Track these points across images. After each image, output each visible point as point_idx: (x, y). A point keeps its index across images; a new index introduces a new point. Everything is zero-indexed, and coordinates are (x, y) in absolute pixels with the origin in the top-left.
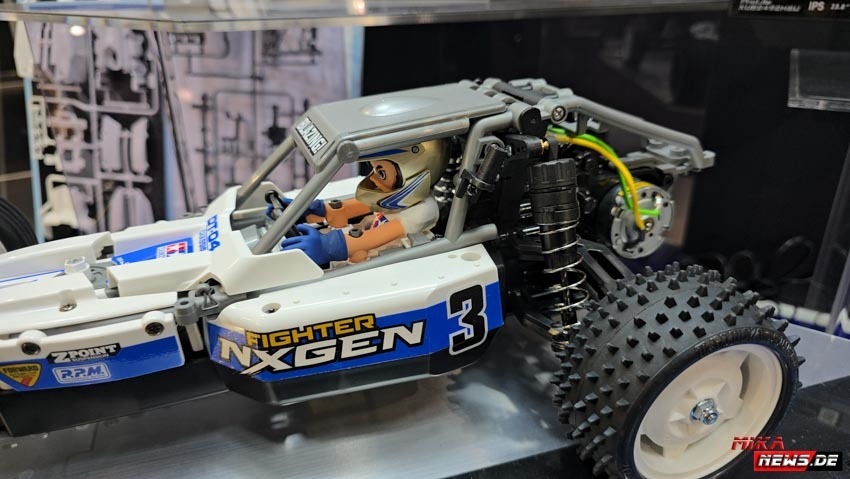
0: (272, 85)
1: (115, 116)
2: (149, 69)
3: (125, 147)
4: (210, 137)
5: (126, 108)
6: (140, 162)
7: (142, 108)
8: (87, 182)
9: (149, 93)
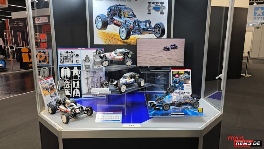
0: (95, 76)
1: (74, 81)
2: (79, 75)
3: (76, 85)
4: (88, 82)
5: (76, 80)
6: (78, 85)
7: (78, 79)
8: (70, 89)
9: (79, 77)
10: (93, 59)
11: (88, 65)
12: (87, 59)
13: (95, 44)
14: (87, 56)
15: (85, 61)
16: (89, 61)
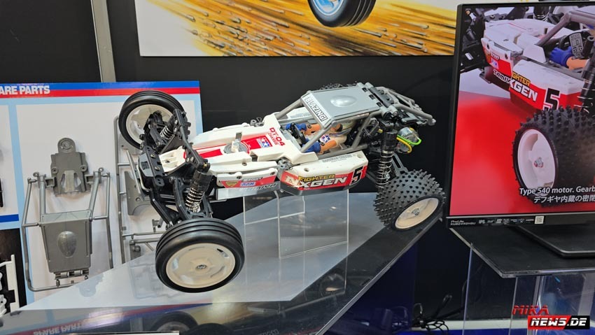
10: (118, 166)
11: (67, 226)
12: (69, 174)
13: (144, 52)
14: (66, 144)
15: (54, 184)
16: (86, 182)
